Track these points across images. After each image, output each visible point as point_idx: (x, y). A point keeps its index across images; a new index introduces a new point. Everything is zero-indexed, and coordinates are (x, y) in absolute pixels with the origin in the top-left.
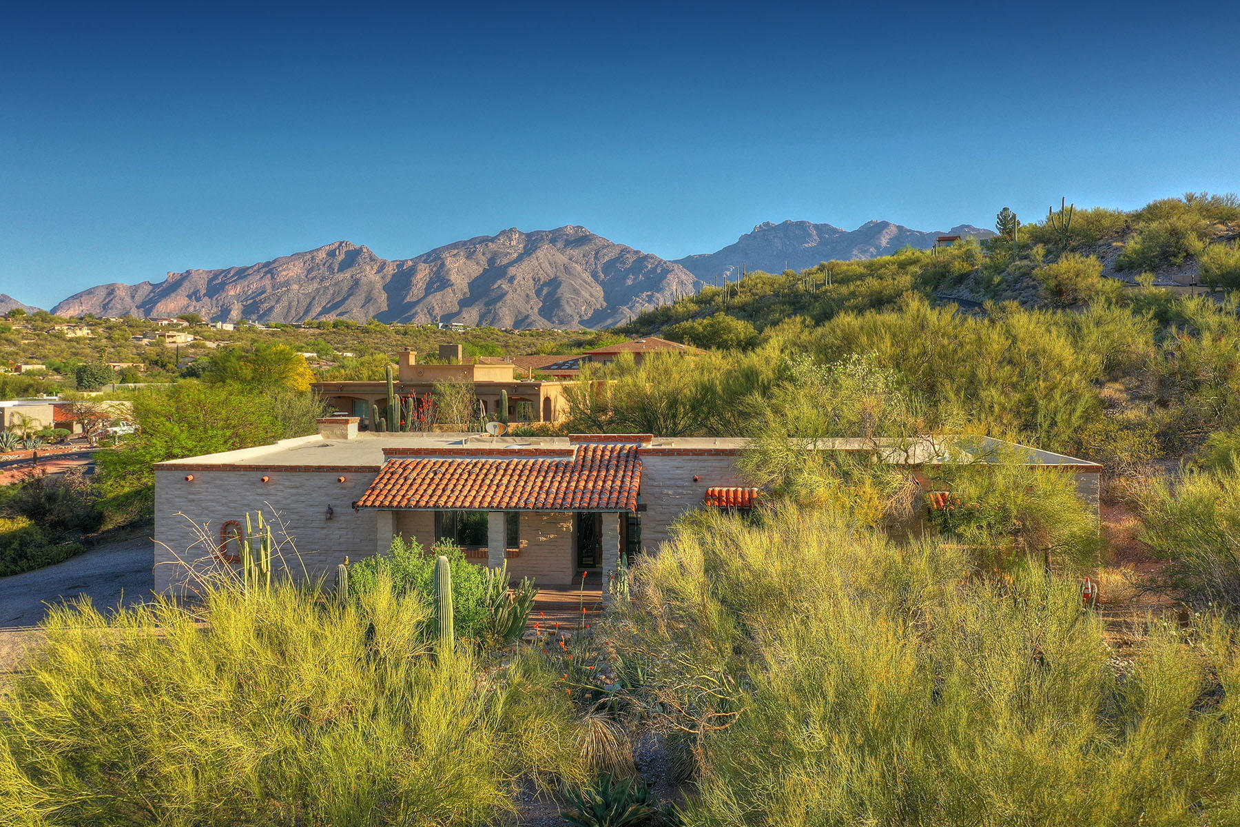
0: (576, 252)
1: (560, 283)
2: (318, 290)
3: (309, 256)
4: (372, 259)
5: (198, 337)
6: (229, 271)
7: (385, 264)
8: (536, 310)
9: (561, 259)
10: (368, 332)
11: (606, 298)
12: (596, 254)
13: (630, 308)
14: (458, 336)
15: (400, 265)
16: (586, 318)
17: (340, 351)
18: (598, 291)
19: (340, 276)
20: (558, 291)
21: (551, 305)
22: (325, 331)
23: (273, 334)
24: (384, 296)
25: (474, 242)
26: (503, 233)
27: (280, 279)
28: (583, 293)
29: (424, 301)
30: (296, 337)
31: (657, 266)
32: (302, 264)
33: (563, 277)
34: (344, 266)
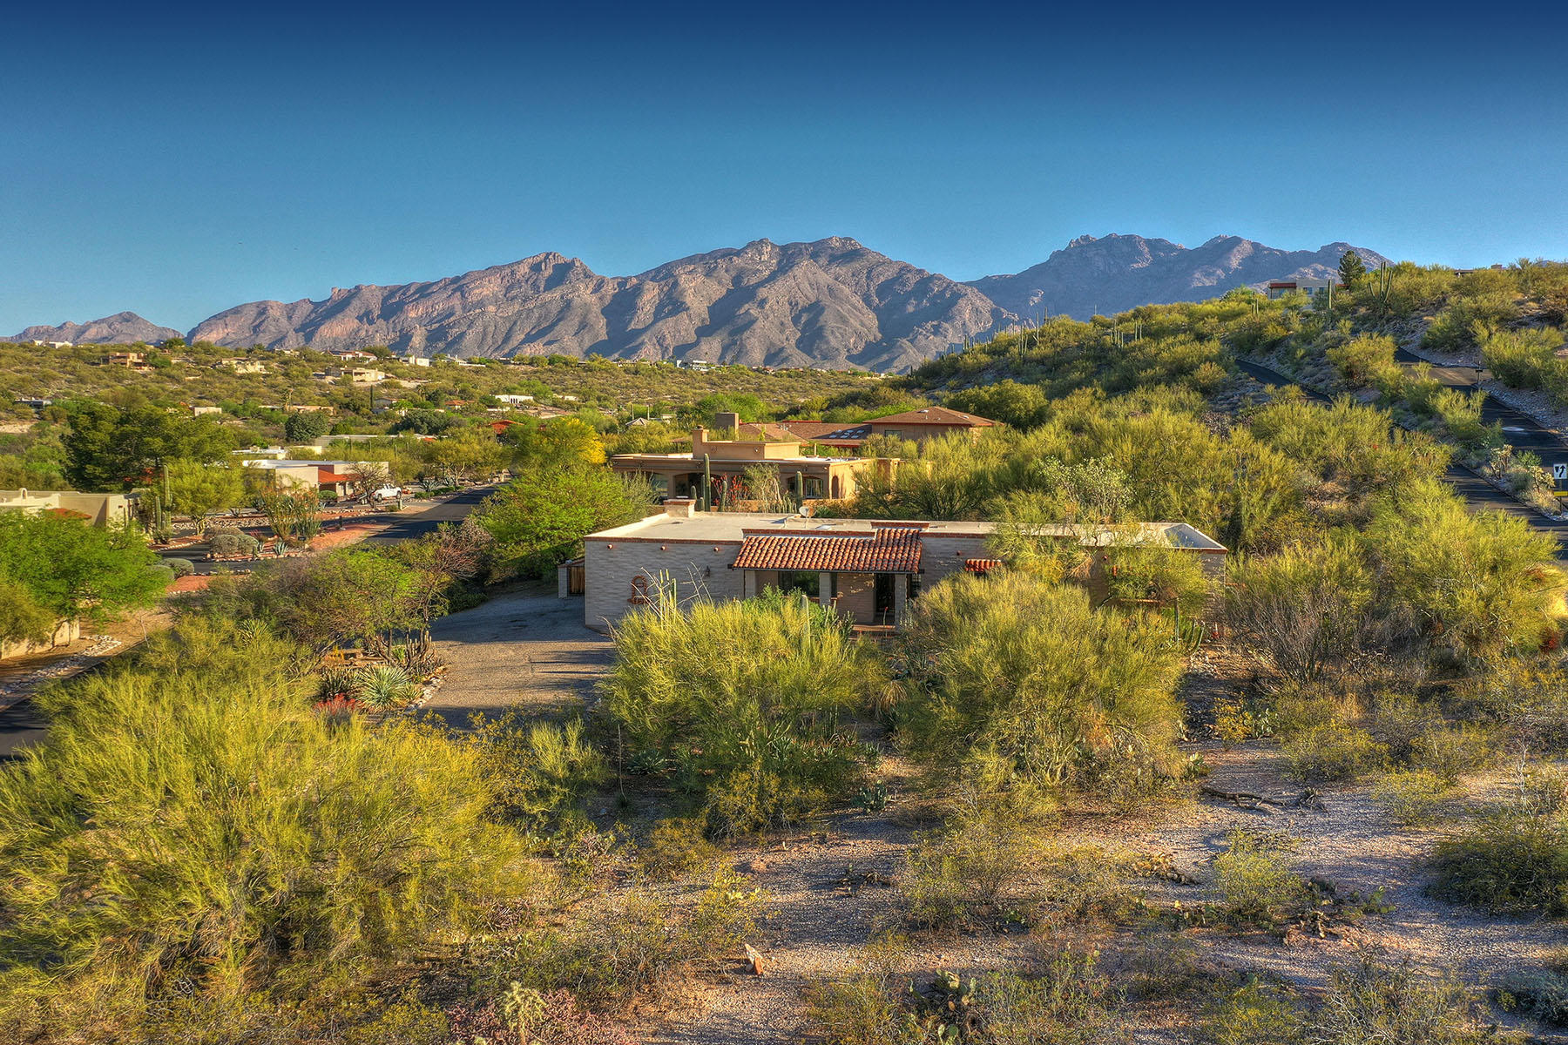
0: (842, 270)
1: (823, 309)
2: (520, 313)
3: (508, 271)
4: (587, 275)
5: (390, 375)
6: (408, 287)
7: (603, 281)
8: (793, 342)
9: (825, 278)
10: (591, 371)
11: (881, 328)
12: (869, 272)
13: (911, 341)
14: (700, 377)
15: (623, 283)
16: (855, 352)
17: (558, 393)
18: (871, 320)
19: (548, 296)
20: (821, 318)
21: (812, 337)
22: (539, 368)
23: (477, 372)
24: (603, 321)
25: (716, 255)
26: (751, 245)
27: (473, 298)
28: (852, 321)
29: (653, 329)
30: (505, 374)
31: (945, 289)
32: (499, 280)
33: (826, 300)
34: (553, 283)
